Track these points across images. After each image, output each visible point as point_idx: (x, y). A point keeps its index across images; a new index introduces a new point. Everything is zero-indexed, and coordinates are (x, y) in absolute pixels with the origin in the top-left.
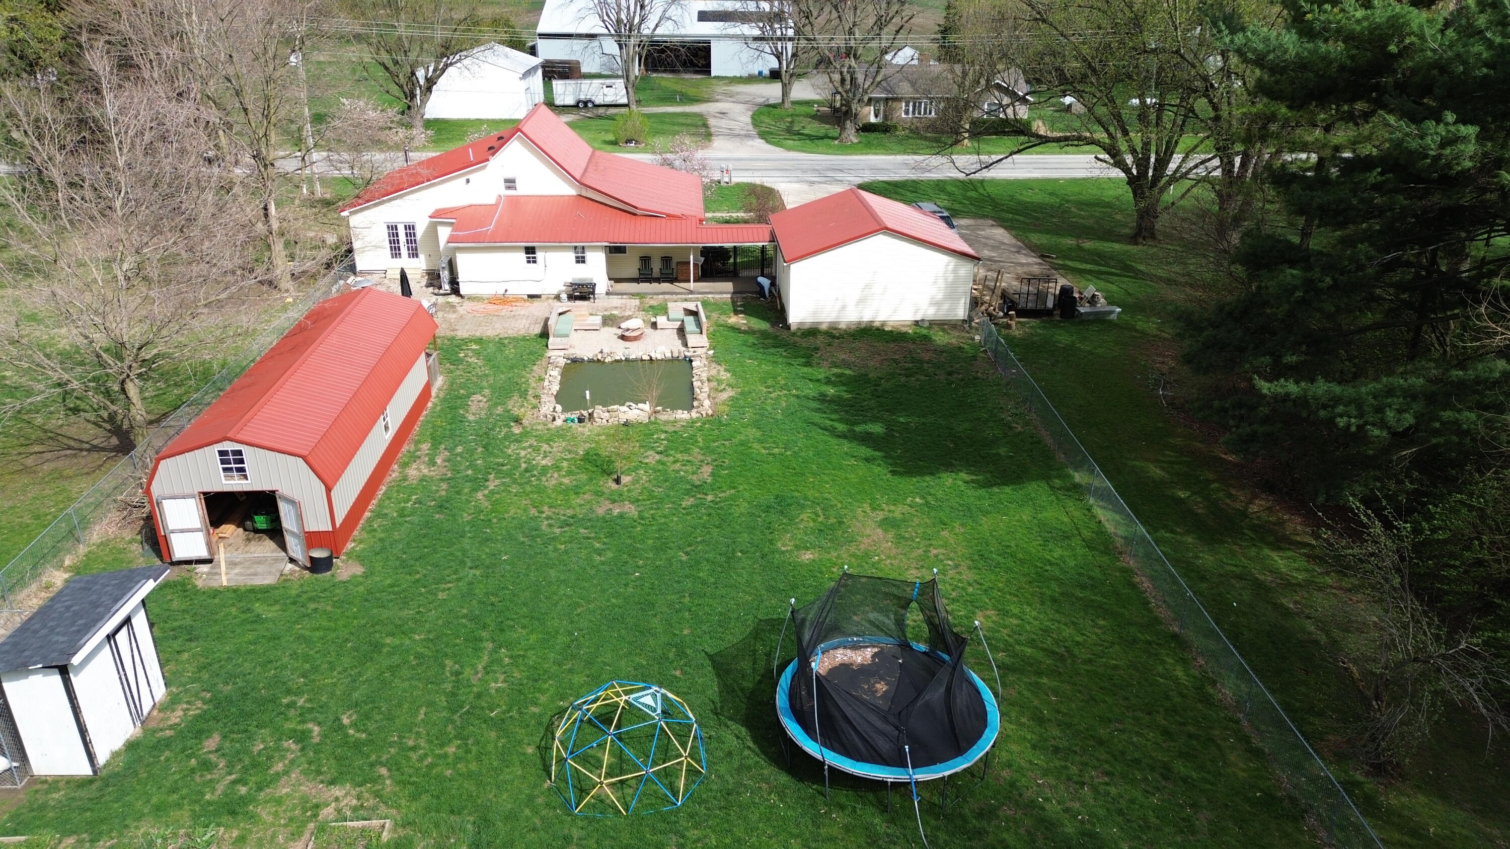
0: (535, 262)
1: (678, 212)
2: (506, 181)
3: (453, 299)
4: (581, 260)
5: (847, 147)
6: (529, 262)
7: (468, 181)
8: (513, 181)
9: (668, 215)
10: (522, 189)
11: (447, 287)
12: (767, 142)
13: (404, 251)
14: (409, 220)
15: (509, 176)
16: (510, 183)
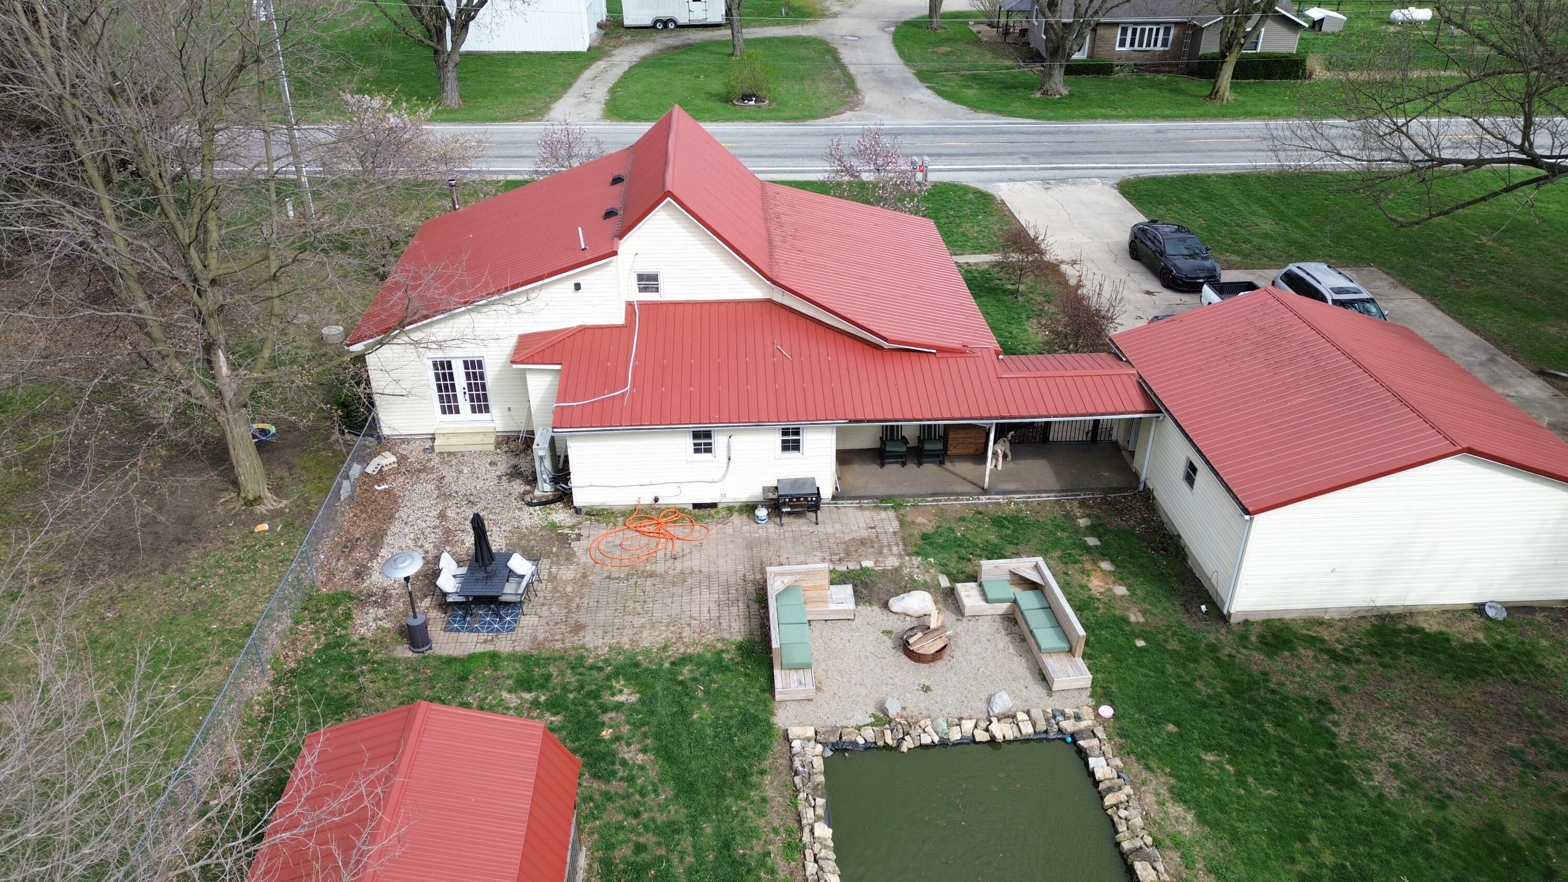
0: (709, 451)
1: (955, 344)
2: (641, 277)
3: (560, 516)
4: (791, 445)
5: (1055, 103)
6: (697, 451)
7: (578, 287)
8: (654, 278)
9: (941, 350)
10: (669, 292)
11: (545, 488)
12: (940, 93)
13: (464, 404)
14: (472, 353)
15: (647, 268)
16: (648, 281)
